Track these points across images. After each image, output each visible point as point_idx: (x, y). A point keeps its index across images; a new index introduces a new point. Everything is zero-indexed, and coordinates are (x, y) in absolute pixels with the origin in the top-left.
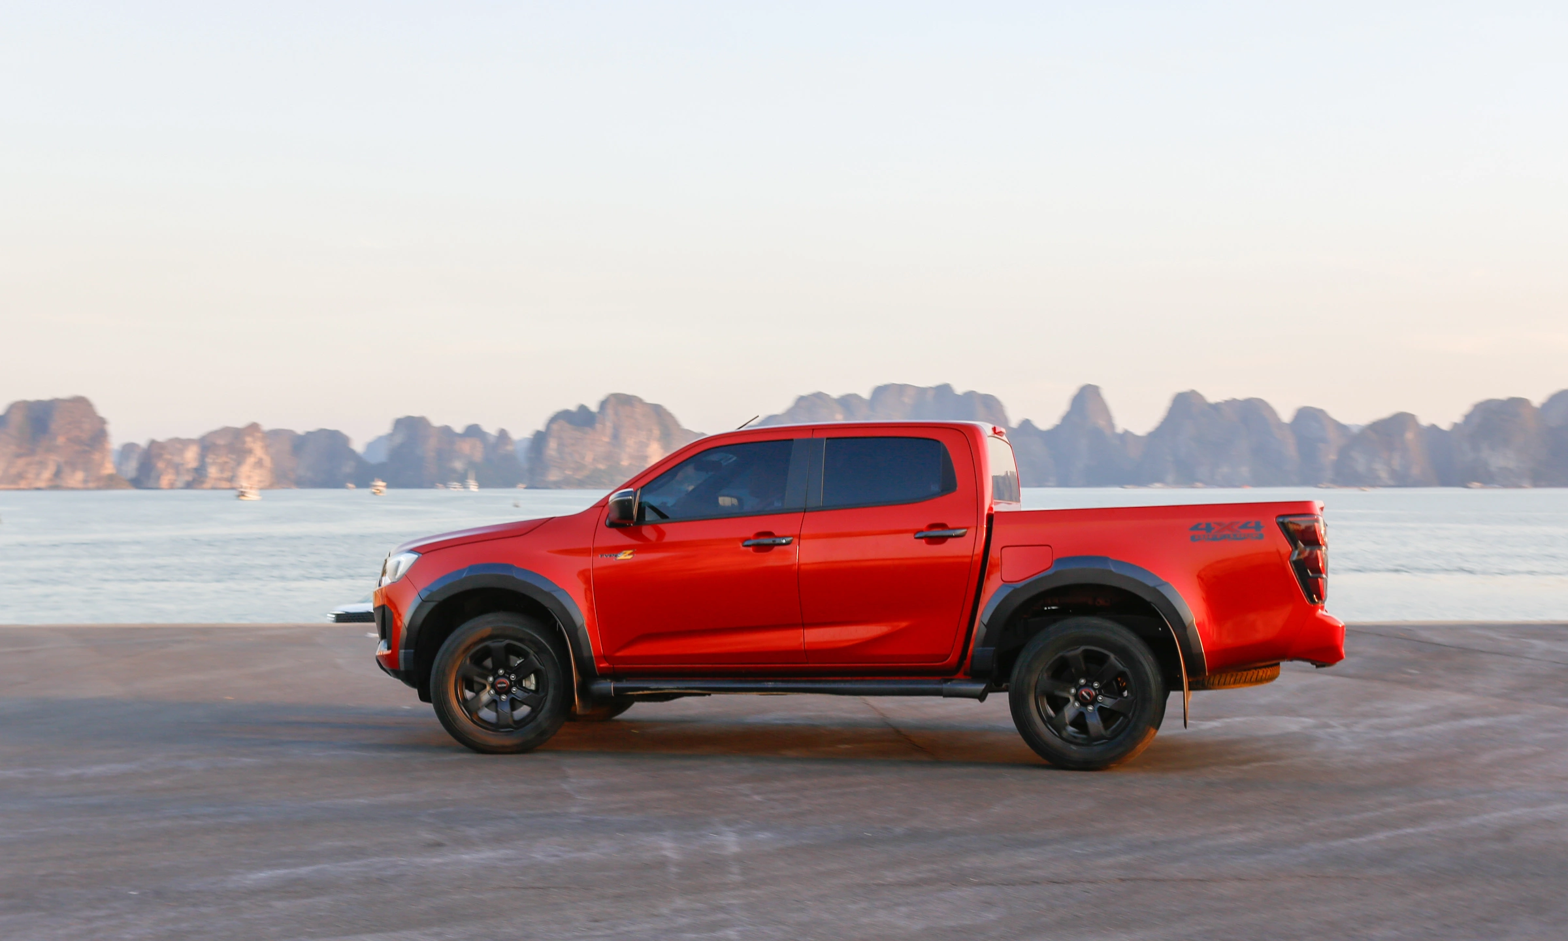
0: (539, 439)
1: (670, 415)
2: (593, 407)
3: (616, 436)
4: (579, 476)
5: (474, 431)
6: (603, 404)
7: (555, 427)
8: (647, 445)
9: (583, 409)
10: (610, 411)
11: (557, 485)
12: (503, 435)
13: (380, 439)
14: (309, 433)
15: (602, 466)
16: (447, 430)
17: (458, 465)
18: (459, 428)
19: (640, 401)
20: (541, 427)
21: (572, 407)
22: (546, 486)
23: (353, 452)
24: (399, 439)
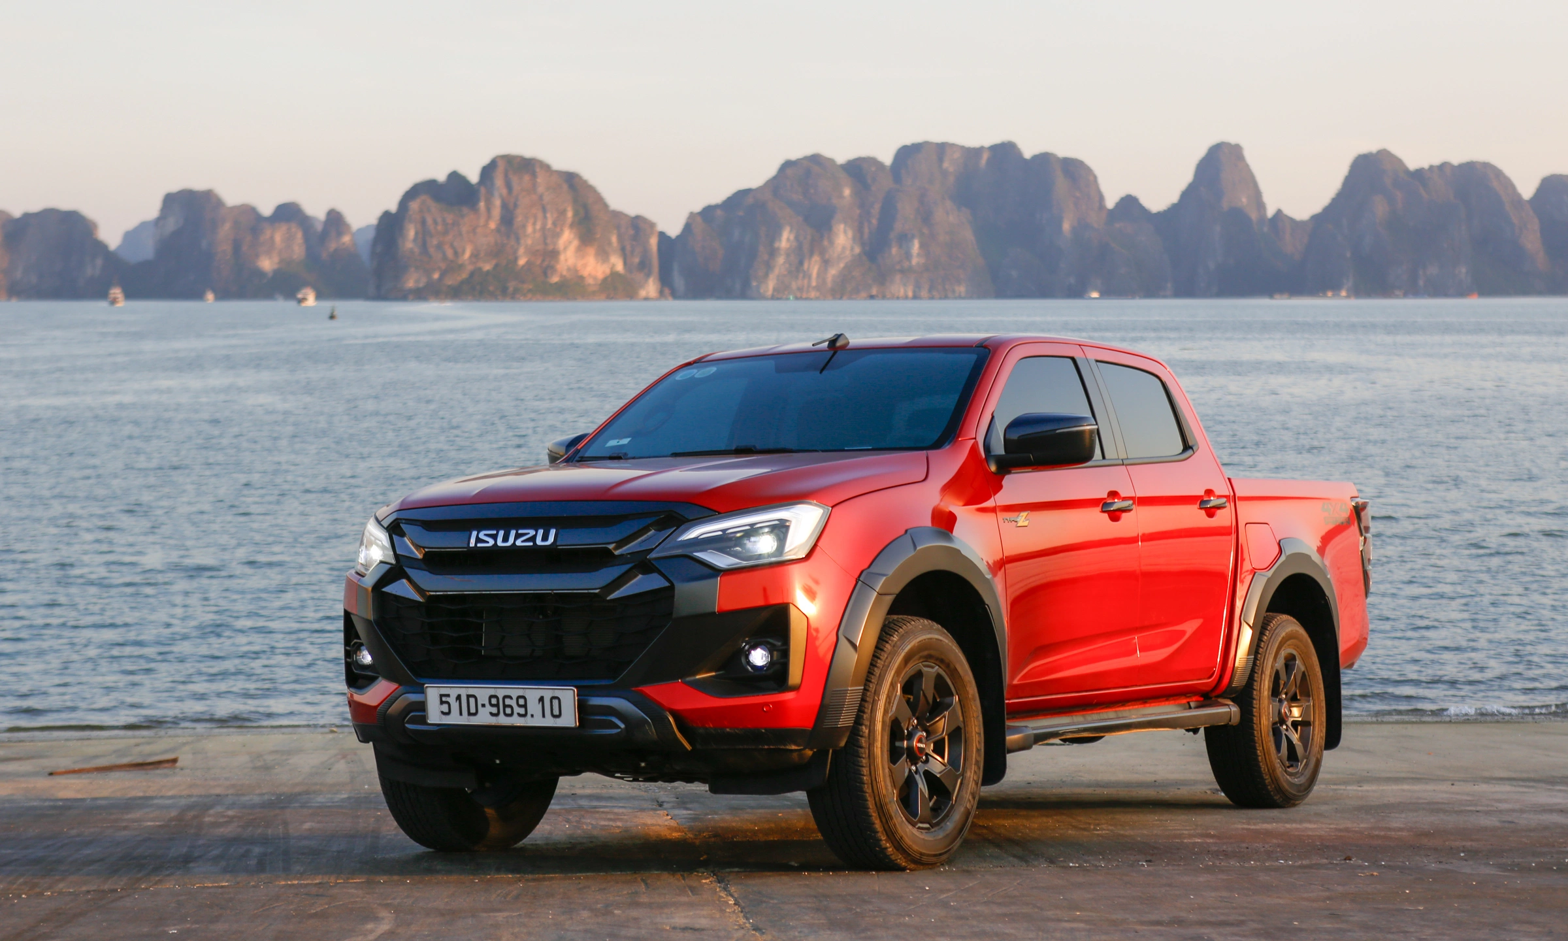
0: (390, 225)
1: (592, 189)
2: (474, 177)
3: (507, 219)
4: (450, 281)
5: (288, 213)
6: (488, 171)
7: (414, 205)
8: (557, 235)
9: (455, 178)
10: (499, 182)
11: (420, 295)
12: (335, 220)
13: (143, 225)
14: (27, 216)
15: (487, 267)
16: (248, 212)
17: (267, 264)
18: (267, 210)
19: (546, 167)
20: (393, 207)
21: (441, 177)
22: (403, 296)
23: (101, 247)
24: (171, 225)
